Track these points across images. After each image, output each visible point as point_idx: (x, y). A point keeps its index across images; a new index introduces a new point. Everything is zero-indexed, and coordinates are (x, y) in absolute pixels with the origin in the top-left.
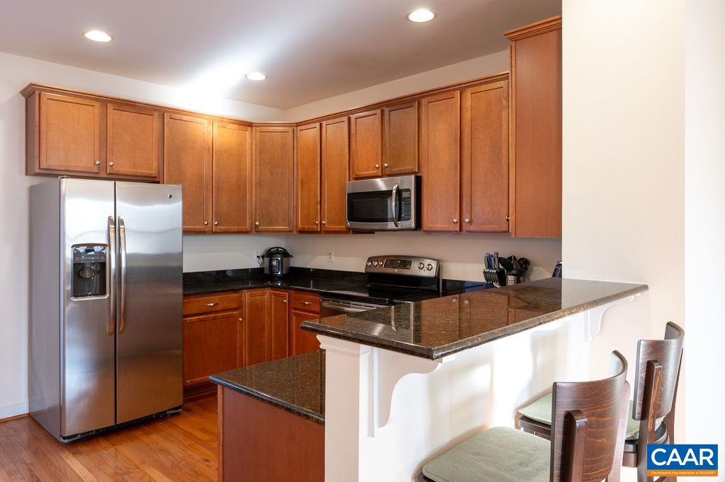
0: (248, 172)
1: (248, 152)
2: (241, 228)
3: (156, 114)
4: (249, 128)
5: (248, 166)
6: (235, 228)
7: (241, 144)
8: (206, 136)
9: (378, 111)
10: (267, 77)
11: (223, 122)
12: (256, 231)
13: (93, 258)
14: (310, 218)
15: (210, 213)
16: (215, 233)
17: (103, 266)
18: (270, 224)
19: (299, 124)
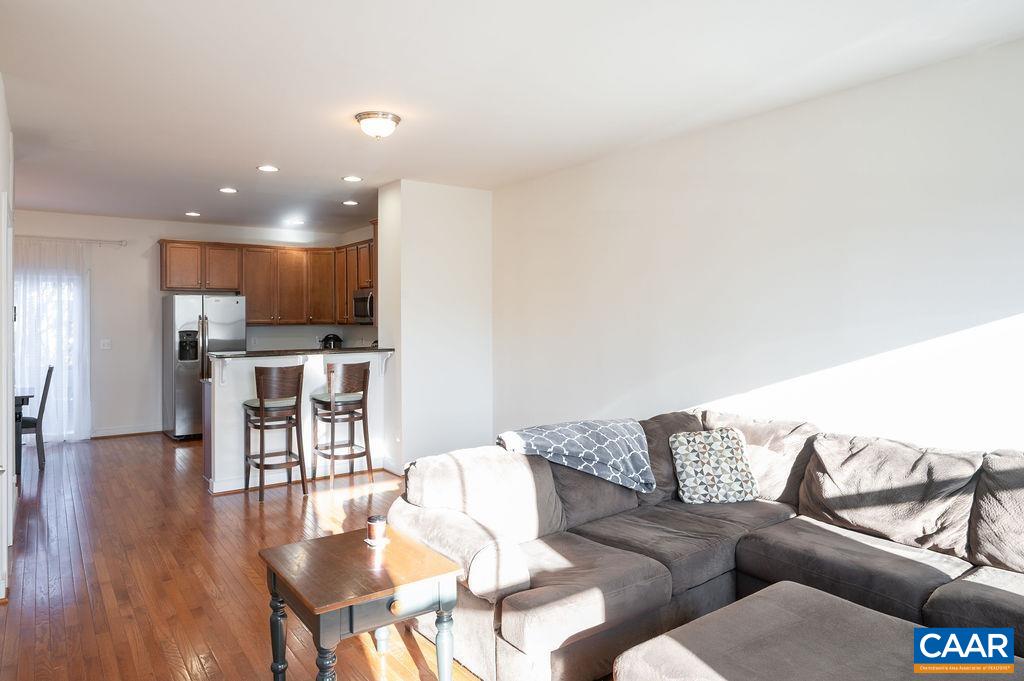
0: (305, 282)
1: (305, 269)
2: (300, 321)
4: (305, 253)
5: (305, 277)
6: (294, 321)
7: (299, 264)
11: (285, 249)
12: (311, 323)
13: (190, 339)
14: (342, 314)
15: (276, 310)
16: (280, 324)
17: (196, 343)
18: (319, 318)
19: (338, 248)
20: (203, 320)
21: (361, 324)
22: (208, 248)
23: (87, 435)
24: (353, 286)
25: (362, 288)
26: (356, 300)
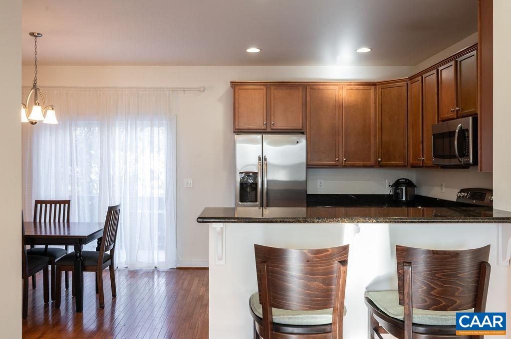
0: (372, 121)
1: (373, 105)
2: (368, 163)
3: (301, 88)
4: (373, 87)
5: (373, 115)
6: (361, 163)
7: (366, 100)
8: (337, 97)
9: (453, 63)
10: (371, 49)
11: (351, 85)
12: (379, 165)
13: (251, 181)
14: (416, 156)
15: (341, 152)
16: (345, 166)
17: (256, 184)
18: (389, 160)
19: (411, 78)
20: (262, 160)
21: (443, 167)
22: (273, 88)
23: (173, 265)
24: (431, 118)
25: (443, 121)
26: (437, 136)
